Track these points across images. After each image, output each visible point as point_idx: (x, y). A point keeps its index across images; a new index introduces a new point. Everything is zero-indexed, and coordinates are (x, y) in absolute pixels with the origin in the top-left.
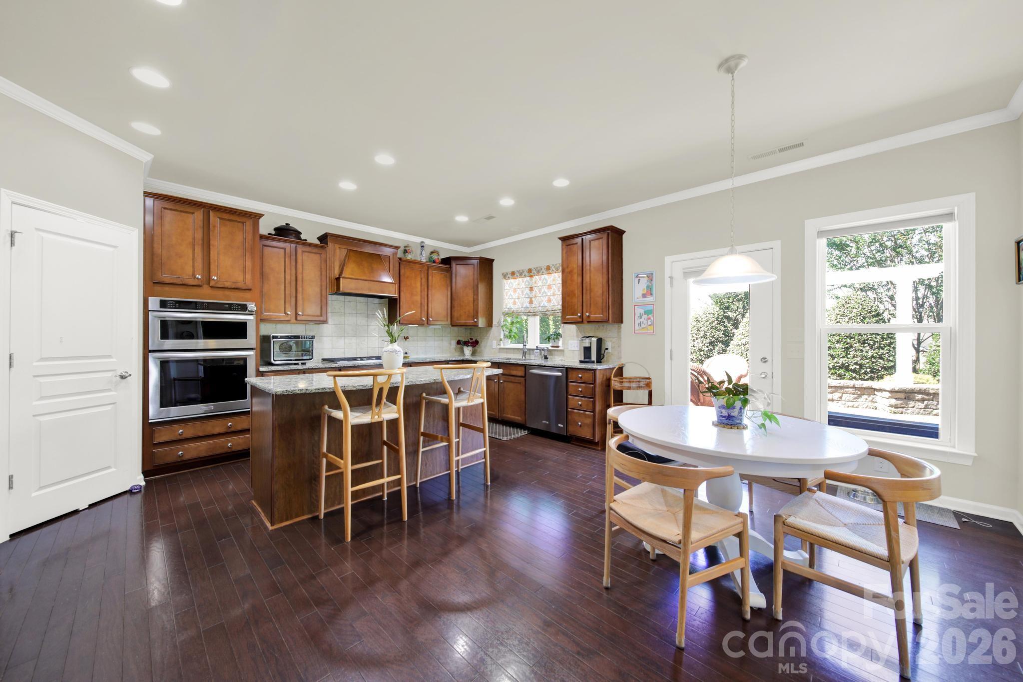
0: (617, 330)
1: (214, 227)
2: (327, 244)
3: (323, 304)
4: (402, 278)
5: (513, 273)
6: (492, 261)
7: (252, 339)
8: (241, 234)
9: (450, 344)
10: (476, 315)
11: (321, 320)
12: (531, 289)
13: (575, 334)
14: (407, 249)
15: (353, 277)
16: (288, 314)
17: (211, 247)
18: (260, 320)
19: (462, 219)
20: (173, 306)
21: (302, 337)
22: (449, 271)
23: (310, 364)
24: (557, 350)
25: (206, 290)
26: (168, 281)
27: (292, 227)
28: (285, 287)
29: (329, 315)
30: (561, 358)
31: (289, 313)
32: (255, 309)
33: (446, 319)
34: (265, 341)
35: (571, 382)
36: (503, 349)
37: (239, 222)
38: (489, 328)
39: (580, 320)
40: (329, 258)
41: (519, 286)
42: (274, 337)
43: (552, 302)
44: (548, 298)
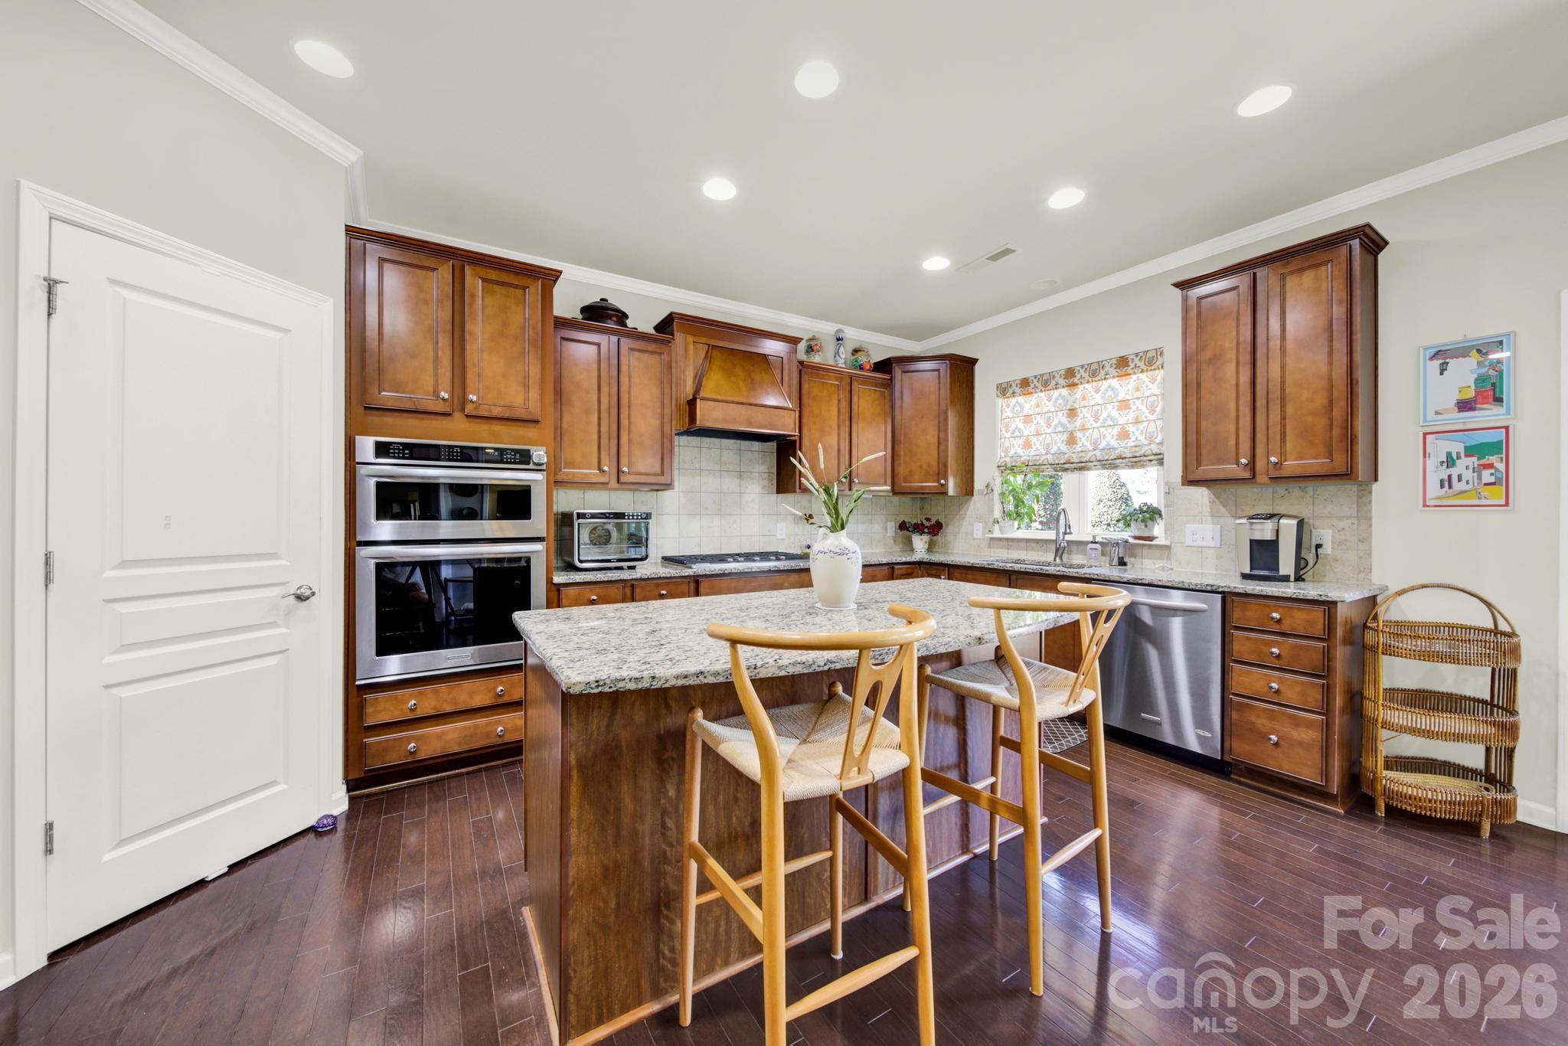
0: (1355, 499)
1: (473, 296)
2: (673, 335)
3: (666, 454)
4: (805, 401)
5: (1025, 383)
6: (974, 361)
7: (539, 522)
8: (523, 313)
9: (886, 529)
10: (942, 473)
11: (663, 482)
12: (1072, 413)
13: (1206, 509)
14: (813, 343)
15: (719, 397)
16: (603, 471)
17: (467, 337)
18: (556, 482)
19: (936, 263)
20: (399, 453)
21: (629, 516)
22: (889, 385)
23: (644, 570)
24: (1150, 546)
25: (458, 423)
26: (390, 405)
27: (611, 304)
28: (599, 419)
29: (676, 472)
30: (1159, 564)
31: (606, 468)
32: (545, 460)
33: (883, 480)
34: (565, 521)
35: (1237, 628)
36: (1000, 539)
37: (516, 287)
38: (967, 497)
39: (1247, 475)
40: (676, 362)
41: (1038, 410)
42: (580, 516)
43: (1133, 438)
44: (1119, 430)
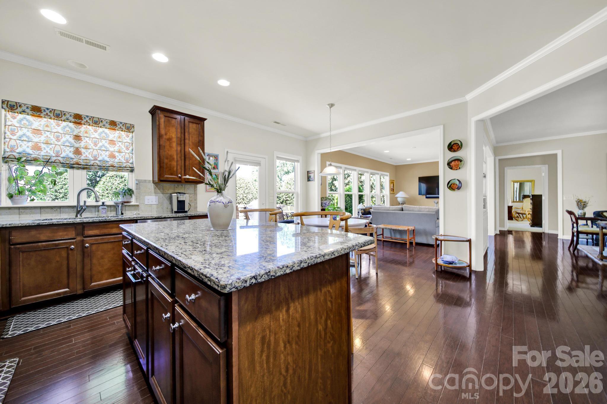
5: (36, 109)
12: (77, 138)
13: (153, 191)
39: (180, 180)
43: (118, 159)
44: (109, 153)
